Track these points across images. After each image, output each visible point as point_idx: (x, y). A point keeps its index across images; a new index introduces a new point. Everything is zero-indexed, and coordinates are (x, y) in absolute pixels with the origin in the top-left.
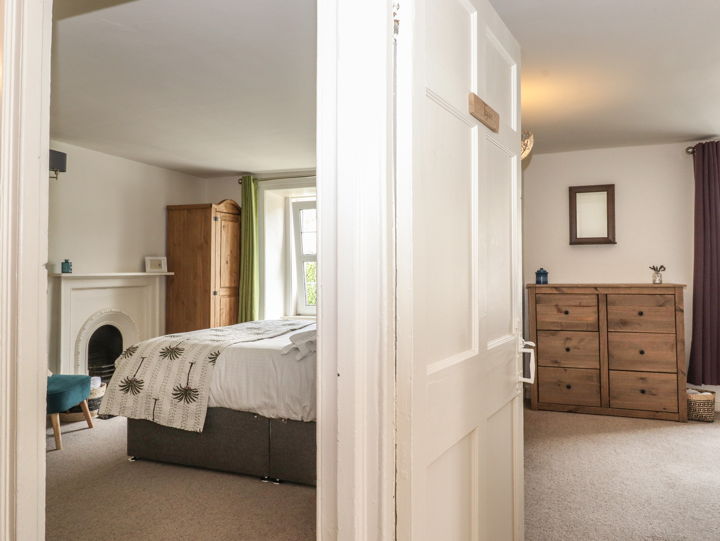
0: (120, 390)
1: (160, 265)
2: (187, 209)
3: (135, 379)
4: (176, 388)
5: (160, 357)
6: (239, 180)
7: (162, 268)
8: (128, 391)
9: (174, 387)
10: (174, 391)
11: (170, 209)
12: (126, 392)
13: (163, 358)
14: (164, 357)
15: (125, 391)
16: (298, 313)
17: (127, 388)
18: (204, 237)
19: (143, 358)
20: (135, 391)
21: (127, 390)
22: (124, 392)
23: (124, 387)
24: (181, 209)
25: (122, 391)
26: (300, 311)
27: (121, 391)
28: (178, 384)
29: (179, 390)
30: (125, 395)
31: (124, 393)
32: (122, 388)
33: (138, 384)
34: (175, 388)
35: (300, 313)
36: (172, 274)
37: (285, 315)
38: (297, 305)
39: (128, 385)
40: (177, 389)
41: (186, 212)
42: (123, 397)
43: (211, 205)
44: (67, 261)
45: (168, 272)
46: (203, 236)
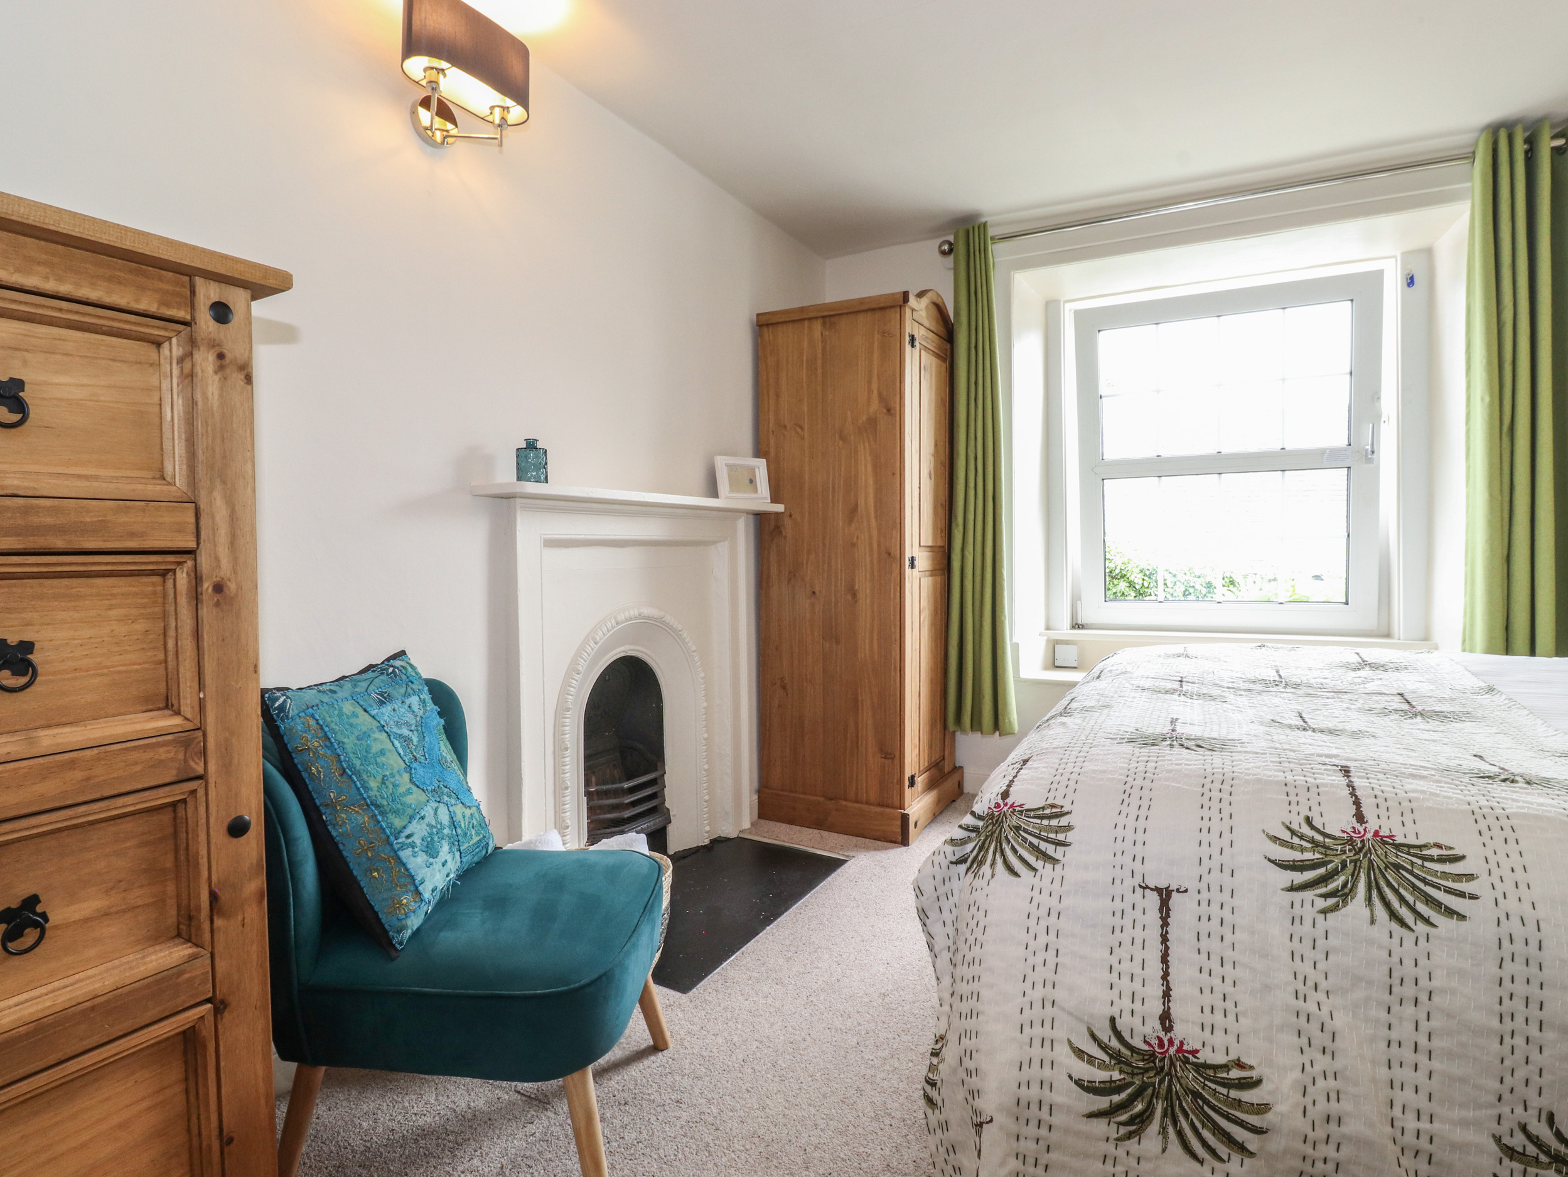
0: (1091, 1115)
1: (751, 481)
2: (823, 317)
3: (1180, 1049)
4: (1518, 1141)
5: (1298, 896)
6: (940, 246)
7: (755, 490)
8: (1141, 1121)
9: (1504, 1130)
10: (1506, 1161)
11: (764, 324)
12: (1133, 1128)
13: (1321, 903)
14: (1325, 896)
15: (1119, 1124)
16: (1079, 622)
17: (1139, 1107)
18: (880, 394)
19: (1165, 895)
20: (1206, 1134)
21: (1141, 1114)
22: (1114, 1126)
23: (1117, 1098)
24: (804, 319)
25: (1105, 1121)
26: (1083, 618)
27: (1094, 1121)
28: (1531, 1112)
29: (1543, 1158)
30: (1121, 1152)
31: (1117, 1139)
32: (1103, 1102)
33: (1224, 1091)
34: (1506, 1140)
35: (1084, 622)
36: (780, 508)
37: (1048, 628)
38: (1076, 599)
39: (1137, 1081)
40: (1532, 1150)
41: (817, 326)
42: (1110, 1162)
43: (905, 296)
44: (531, 445)
45: (771, 502)
46: (875, 393)
